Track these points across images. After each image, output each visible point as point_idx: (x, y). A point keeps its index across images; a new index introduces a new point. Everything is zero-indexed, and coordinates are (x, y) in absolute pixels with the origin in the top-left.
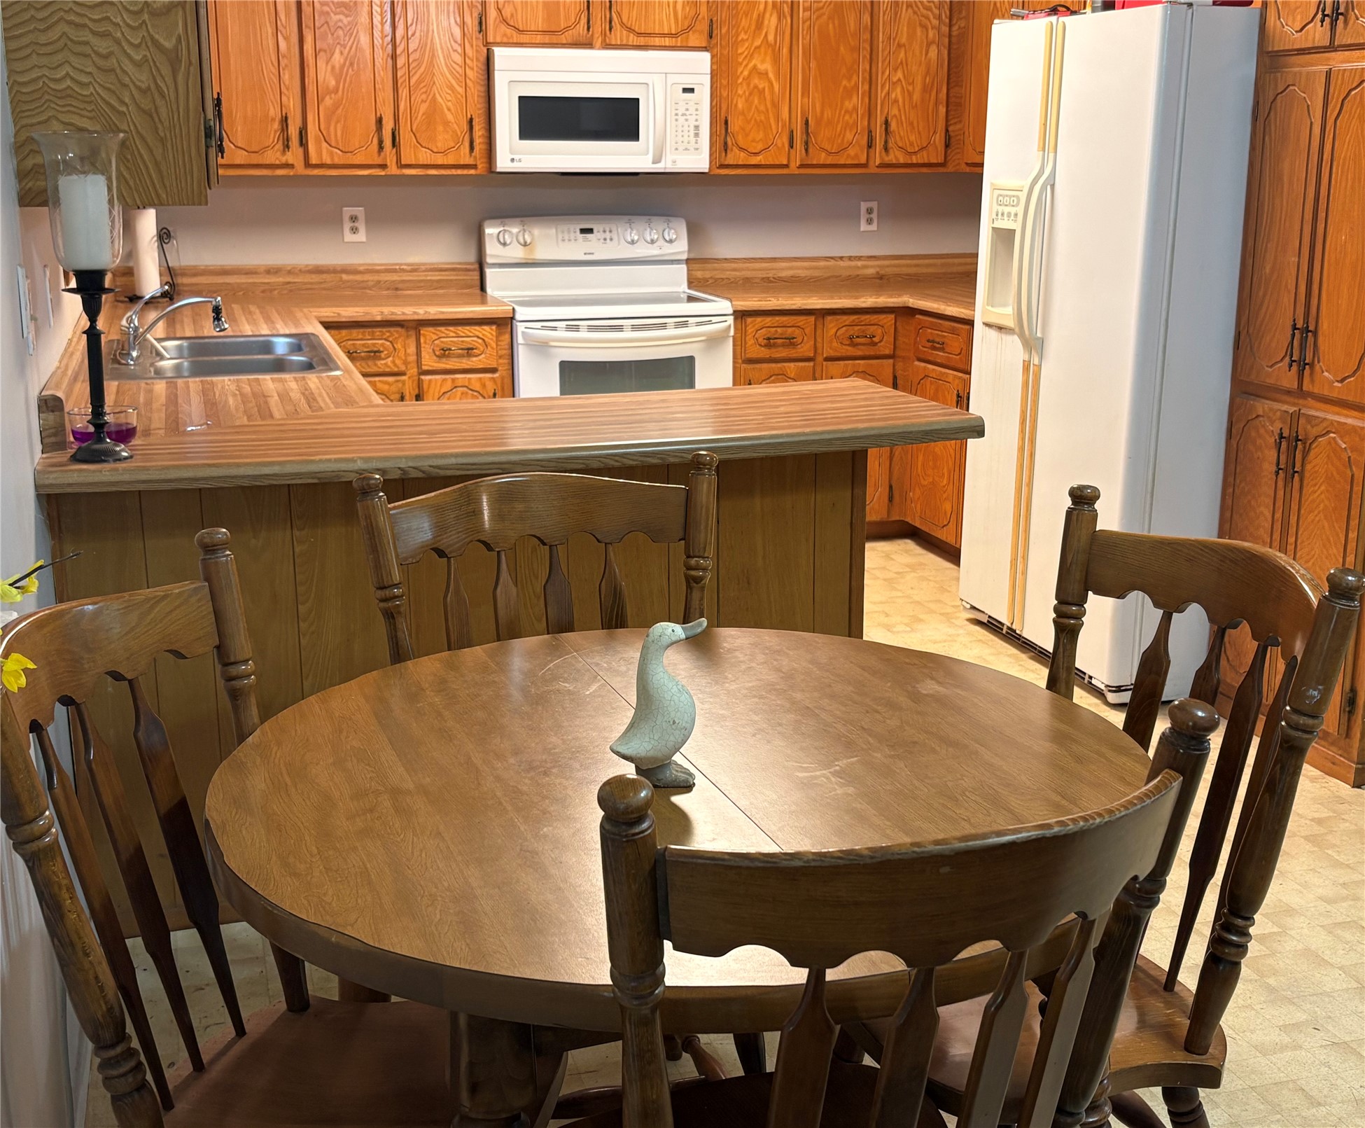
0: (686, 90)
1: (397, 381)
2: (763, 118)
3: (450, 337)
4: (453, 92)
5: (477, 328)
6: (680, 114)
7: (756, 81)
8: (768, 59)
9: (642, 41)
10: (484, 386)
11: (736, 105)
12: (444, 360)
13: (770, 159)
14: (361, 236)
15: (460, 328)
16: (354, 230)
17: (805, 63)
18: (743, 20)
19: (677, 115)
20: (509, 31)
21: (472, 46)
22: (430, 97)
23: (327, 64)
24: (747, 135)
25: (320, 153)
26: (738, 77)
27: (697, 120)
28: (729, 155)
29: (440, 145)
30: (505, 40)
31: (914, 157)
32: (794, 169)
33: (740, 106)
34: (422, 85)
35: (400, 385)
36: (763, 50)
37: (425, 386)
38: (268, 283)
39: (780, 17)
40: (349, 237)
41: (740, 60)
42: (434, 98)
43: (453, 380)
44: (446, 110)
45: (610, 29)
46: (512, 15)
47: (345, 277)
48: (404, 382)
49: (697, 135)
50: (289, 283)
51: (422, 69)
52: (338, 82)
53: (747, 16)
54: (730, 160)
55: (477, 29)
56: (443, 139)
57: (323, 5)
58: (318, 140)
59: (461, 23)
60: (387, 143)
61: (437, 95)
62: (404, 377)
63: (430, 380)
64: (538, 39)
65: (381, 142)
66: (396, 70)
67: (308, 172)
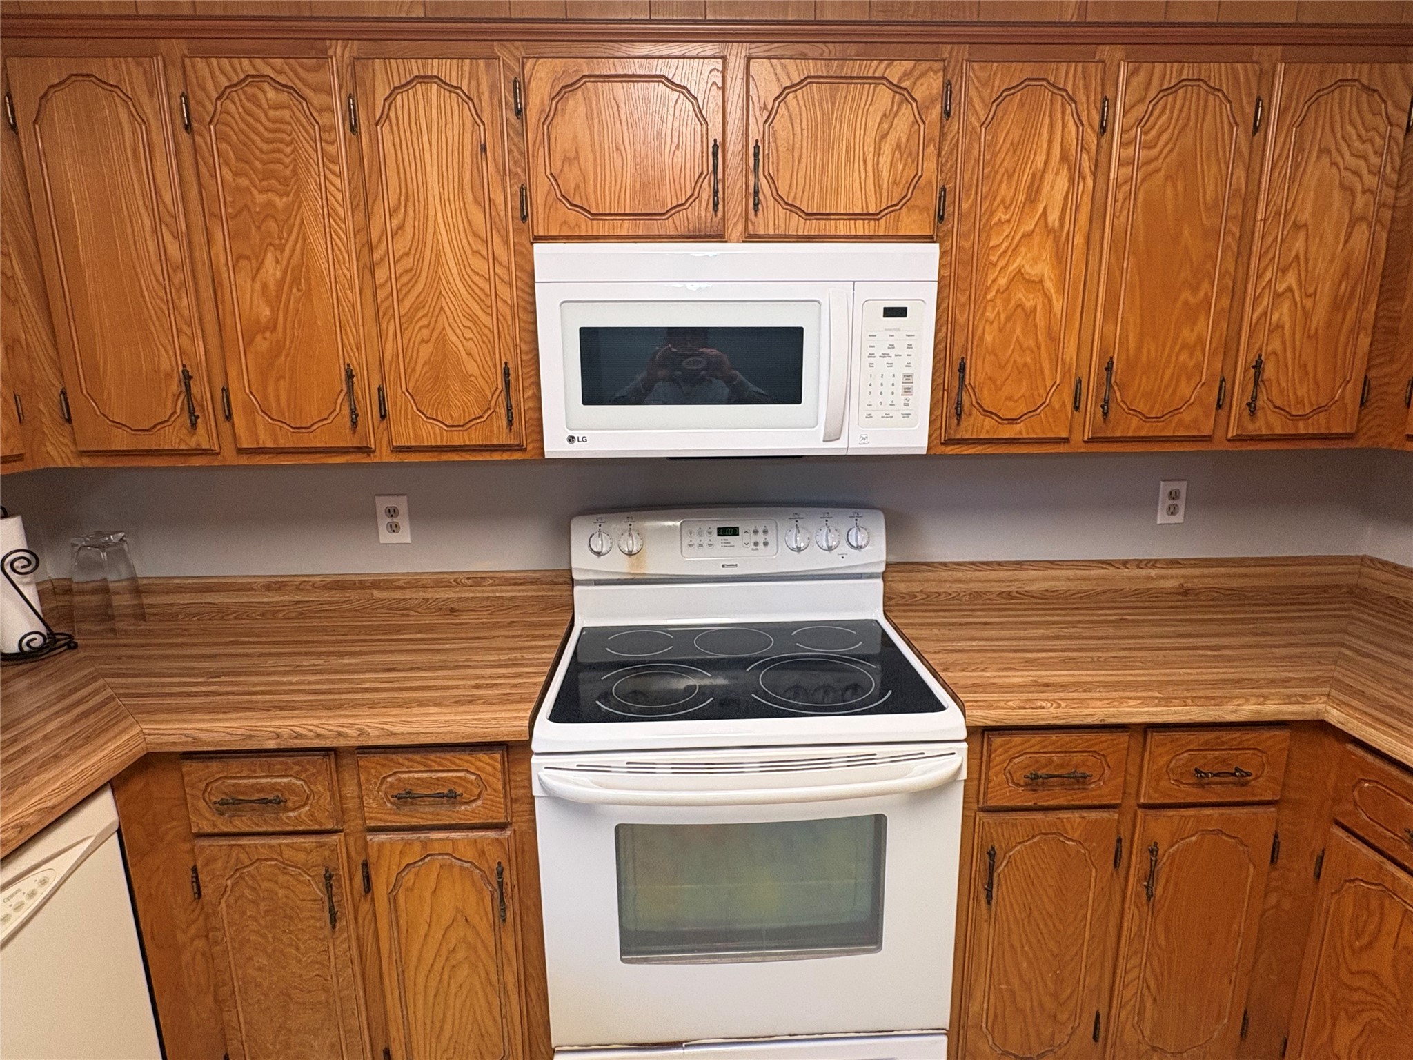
0: (891, 312)
2: (1028, 359)
3: (415, 773)
4: (475, 323)
5: (465, 756)
6: (878, 354)
7: (1020, 295)
8: (1046, 255)
9: (813, 227)
11: (982, 338)
12: (404, 808)
13: (1038, 430)
14: (404, 536)
15: (432, 757)
16: (394, 528)
17: (1113, 260)
18: (1004, 186)
19: (871, 356)
20: (573, 216)
21: (506, 242)
22: (435, 335)
23: (253, 280)
24: (998, 389)
25: (253, 430)
26: (988, 288)
27: (909, 365)
28: (964, 424)
29: (457, 415)
30: (566, 232)
31: (1301, 424)
32: (1077, 445)
33: (988, 338)
34: (420, 315)
36: (1036, 239)
39: (1075, 176)
40: (386, 537)
41: (994, 258)
42: (442, 338)
43: (424, 842)
44: (465, 357)
45: (756, 209)
46: (577, 186)
47: (375, 592)
48: (333, 846)
49: (907, 391)
51: (420, 286)
52: (275, 311)
53: (1010, 177)
54: (966, 430)
55: (518, 214)
56: (461, 404)
57: (235, 174)
58: (249, 408)
59: (486, 204)
60: (370, 412)
61: (449, 332)
62: (335, 837)
63: (381, 845)
64: (626, 228)
65: (353, 411)
66: (375, 289)
67: (244, 460)
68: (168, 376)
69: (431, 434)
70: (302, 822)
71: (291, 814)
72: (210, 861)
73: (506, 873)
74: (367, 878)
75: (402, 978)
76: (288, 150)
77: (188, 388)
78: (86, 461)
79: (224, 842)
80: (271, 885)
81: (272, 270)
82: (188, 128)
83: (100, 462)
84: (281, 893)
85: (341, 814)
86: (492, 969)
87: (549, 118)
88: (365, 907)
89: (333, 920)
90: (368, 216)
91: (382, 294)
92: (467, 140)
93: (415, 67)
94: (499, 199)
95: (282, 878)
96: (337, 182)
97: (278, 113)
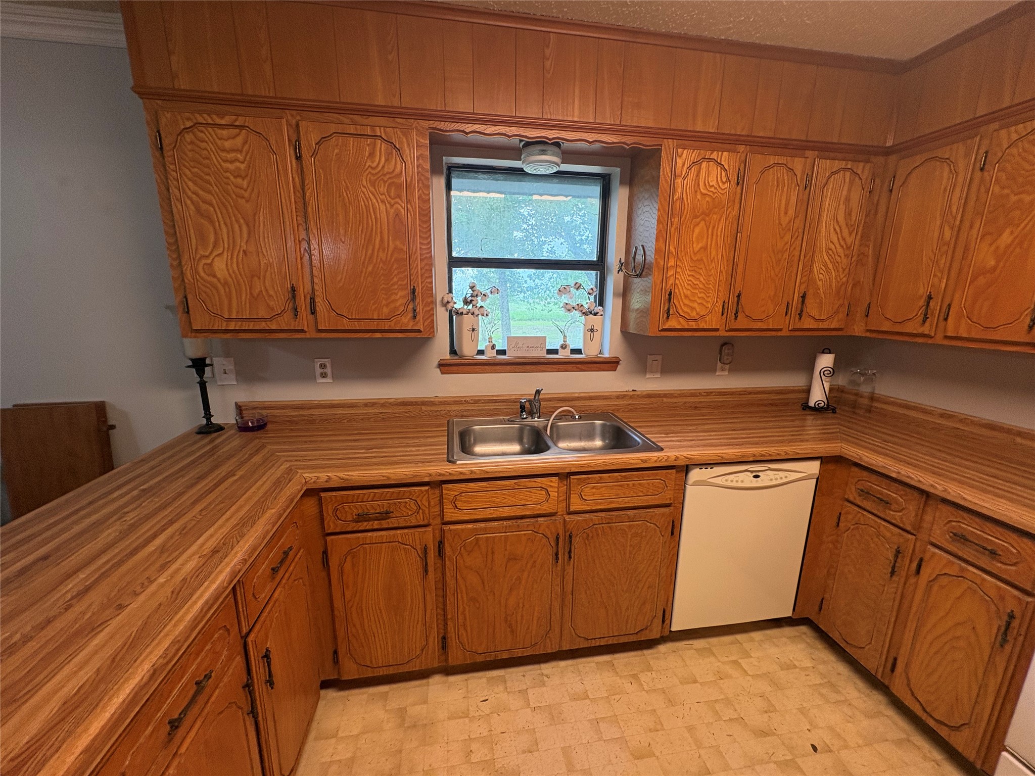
1: (901, 535)
3: (972, 527)
5: (1014, 536)
10: (1002, 598)
12: (958, 544)
15: (988, 525)
23: (990, 247)
25: (958, 327)
35: (903, 540)
37: (929, 555)
48: (908, 540)
52: (998, 263)
57: (1003, 189)
58: (960, 316)
62: (910, 536)
63: (934, 554)
67: (946, 342)
68: (921, 297)
70: (895, 519)
71: (892, 513)
72: (848, 513)
73: (1016, 621)
74: (919, 566)
75: (918, 630)
77: (928, 303)
78: (868, 334)
79: (856, 508)
80: (869, 539)
82: (982, 169)
83: (874, 335)
85: (918, 527)
86: (981, 670)
88: (912, 580)
89: (892, 574)
95: (875, 539)
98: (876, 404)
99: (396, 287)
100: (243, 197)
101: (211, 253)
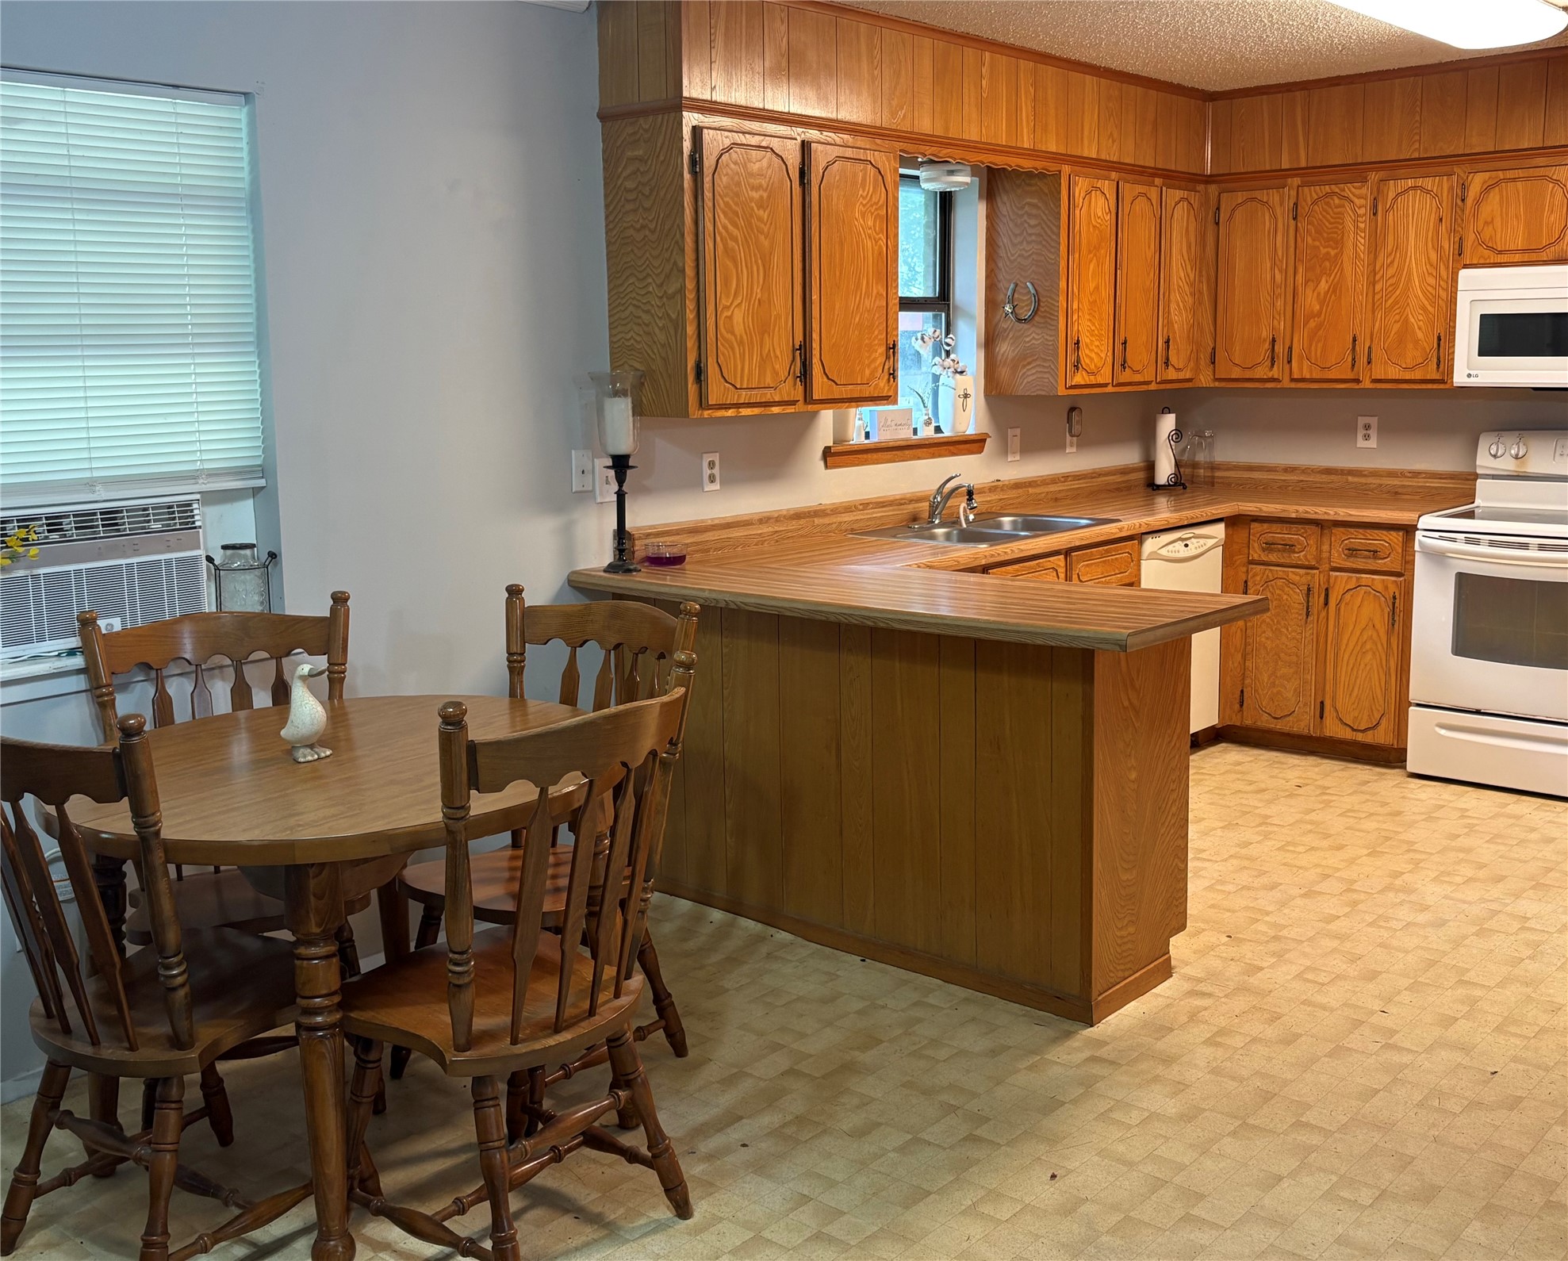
1: (1308, 574)
3: (1358, 539)
4: (1425, 312)
5: (1384, 532)
10: (1386, 588)
12: (1352, 559)
14: (1372, 443)
15: (1368, 531)
16: (1367, 437)
20: (1487, 253)
21: (1447, 268)
22: (1403, 317)
23: (1313, 292)
25: (1301, 369)
29: (1410, 362)
30: (1482, 261)
34: (1397, 307)
35: (1309, 578)
37: (1332, 581)
38: (1285, 480)
40: (1361, 443)
42: (1407, 320)
43: (1358, 579)
44: (1417, 330)
46: (1491, 237)
47: (1350, 479)
48: (1313, 576)
50: (1302, 481)
51: (1398, 292)
52: (1321, 309)
55: (1456, 252)
56: (1412, 355)
57: (1314, 240)
58: (1301, 358)
59: (1438, 248)
60: (1362, 360)
61: (1410, 315)
62: (1315, 572)
63: (1337, 577)
64: (1517, 258)
65: (1354, 359)
66: (1374, 294)
67: (1293, 385)
68: (1265, 340)
69: (1394, 373)
70: (1300, 560)
71: (1296, 555)
72: (1255, 575)
73: (1397, 601)
74: (1327, 596)
75: (1336, 655)
76: (1341, 227)
77: (1273, 347)
78: (1217, 384)
79: (1263, 567)
80: (1280, 592)
81: (1323, 285)
82: (1295, 219)
83: (1223, 384)
84: (1285, 597)
85: (1319, 560)
86: (1384, 658)
87: (1478, 202)
88: (1323, 614)
89: (1307, 615)
90: (1376, 258)
91: (1377, 297)
92: (1433, 215)
93: (1410, 182)
94: (1446, 246)
95: (1287, 589)
96: (1362, 241)
97: (1339, 210)
98: (1218, 474)
99: (876, 342)
100: (762, 233)
101: (732, 304)
